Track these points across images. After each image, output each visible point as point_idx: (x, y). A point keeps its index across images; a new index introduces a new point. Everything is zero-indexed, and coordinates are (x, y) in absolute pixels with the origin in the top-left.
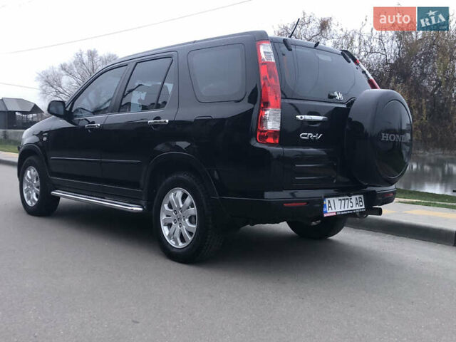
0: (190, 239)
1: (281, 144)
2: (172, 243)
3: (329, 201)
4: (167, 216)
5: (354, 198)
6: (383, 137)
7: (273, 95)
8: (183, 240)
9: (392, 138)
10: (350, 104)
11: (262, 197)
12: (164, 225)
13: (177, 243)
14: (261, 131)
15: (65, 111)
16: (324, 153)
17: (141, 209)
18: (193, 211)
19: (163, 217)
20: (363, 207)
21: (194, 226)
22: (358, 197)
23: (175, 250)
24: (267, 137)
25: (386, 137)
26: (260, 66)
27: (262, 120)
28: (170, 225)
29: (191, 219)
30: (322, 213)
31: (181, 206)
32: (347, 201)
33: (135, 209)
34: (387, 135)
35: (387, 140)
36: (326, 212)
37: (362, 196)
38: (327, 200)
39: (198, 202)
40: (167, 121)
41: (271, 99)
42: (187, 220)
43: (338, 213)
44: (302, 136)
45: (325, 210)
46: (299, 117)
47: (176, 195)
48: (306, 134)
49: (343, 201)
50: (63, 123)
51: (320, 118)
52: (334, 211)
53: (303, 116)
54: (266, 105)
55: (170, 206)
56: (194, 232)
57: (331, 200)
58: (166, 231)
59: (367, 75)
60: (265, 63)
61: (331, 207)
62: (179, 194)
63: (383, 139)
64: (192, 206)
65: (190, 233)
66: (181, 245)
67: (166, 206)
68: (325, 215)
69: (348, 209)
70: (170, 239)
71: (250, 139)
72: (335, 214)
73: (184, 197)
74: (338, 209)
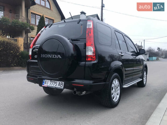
3: (46, 81)
5: (58, 82)
6: (42, 56)
20: (63, 87)
22: (60, 82)
32: (54, 83)
37: (63, 83)
38: (45, 80)
43: (48, 86)
45: (43, 84)
52: (47, 85)
57: (47, 81)
61: (46, 83)
68: (43, 86)
69: (54, 86)
72: (47, 86)
74: (49, 85)
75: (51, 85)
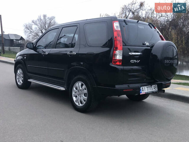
0: (84, 103)
1: (122, 65)
2: (77, 104)
3: (142, 88)
4: (75, 93)
5: (153, 86)
6: (166, 61)
7: (119, 44)
8: (81, 103)
9: (170, 62)
10: (152, 47)
11: (115, 87)
12: (74, 96)
13: (79, 104)
14: (114, 60)
15: (33, 47)
16: (141, 68)
17: (64, 89)
18: (86, 91)
19: (73, 93)
20: (157, 90)
21: (86, 98)
22: (155, 85)
23: (78, 107)
24: (116, 62)
25: (167, 61)
26: (114, 32)
27: (115, 55)
28: (76, 97)
29: (85, 95)
30: (140, 93)
31: (81, 89)
32: (150, 87)
33: (62, 89)
34: (167, 60)
35: (167, 63)
36: (141, 93)
37: (156, 85)
38: (142, 87)
39: (88, 88)
40: (75, 53)
41: (119, 46)
42: (83, 95)
44: (132, 61)
45: (141, 91)
46: (130, 53)
47: (79, 84)
48: (133, 60)
49: (148, 88)
50: (32, 52)
51: (139, 54)
52: (144, 92)
53: (132, 53)
54: (116, 49)
55: (76, 89)
56: (86, 100)
58: (74, 99)
59: (159, 33)
60: (116, 31)
61: (143, 90)
62: (80, 84)
63: (165, 62)
64: (86, 89)
65: (85, 101)
66: (81, 105)
67: (75, 88)
68: (141, 94)
69: (151, 91)
70: (76, 102)
71: (109, 63)
72: (145, 93)
73: (82, 85)
74: (146, 91)
75: (148, 91)
